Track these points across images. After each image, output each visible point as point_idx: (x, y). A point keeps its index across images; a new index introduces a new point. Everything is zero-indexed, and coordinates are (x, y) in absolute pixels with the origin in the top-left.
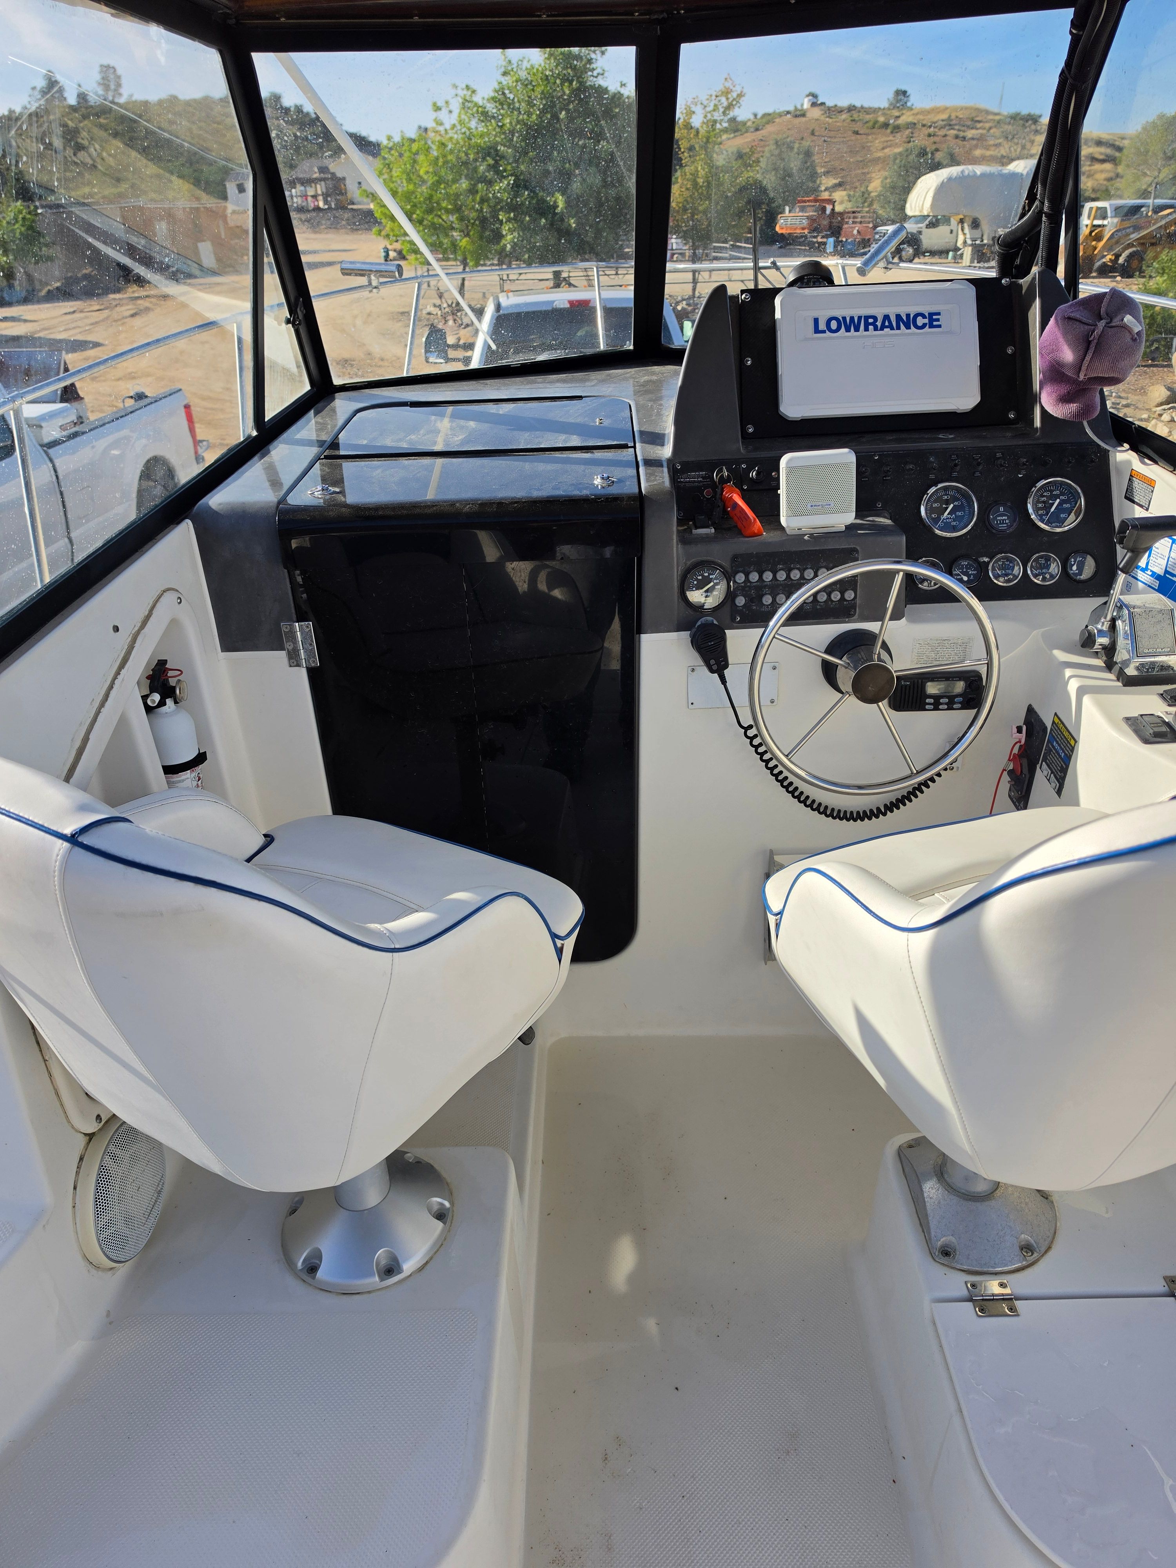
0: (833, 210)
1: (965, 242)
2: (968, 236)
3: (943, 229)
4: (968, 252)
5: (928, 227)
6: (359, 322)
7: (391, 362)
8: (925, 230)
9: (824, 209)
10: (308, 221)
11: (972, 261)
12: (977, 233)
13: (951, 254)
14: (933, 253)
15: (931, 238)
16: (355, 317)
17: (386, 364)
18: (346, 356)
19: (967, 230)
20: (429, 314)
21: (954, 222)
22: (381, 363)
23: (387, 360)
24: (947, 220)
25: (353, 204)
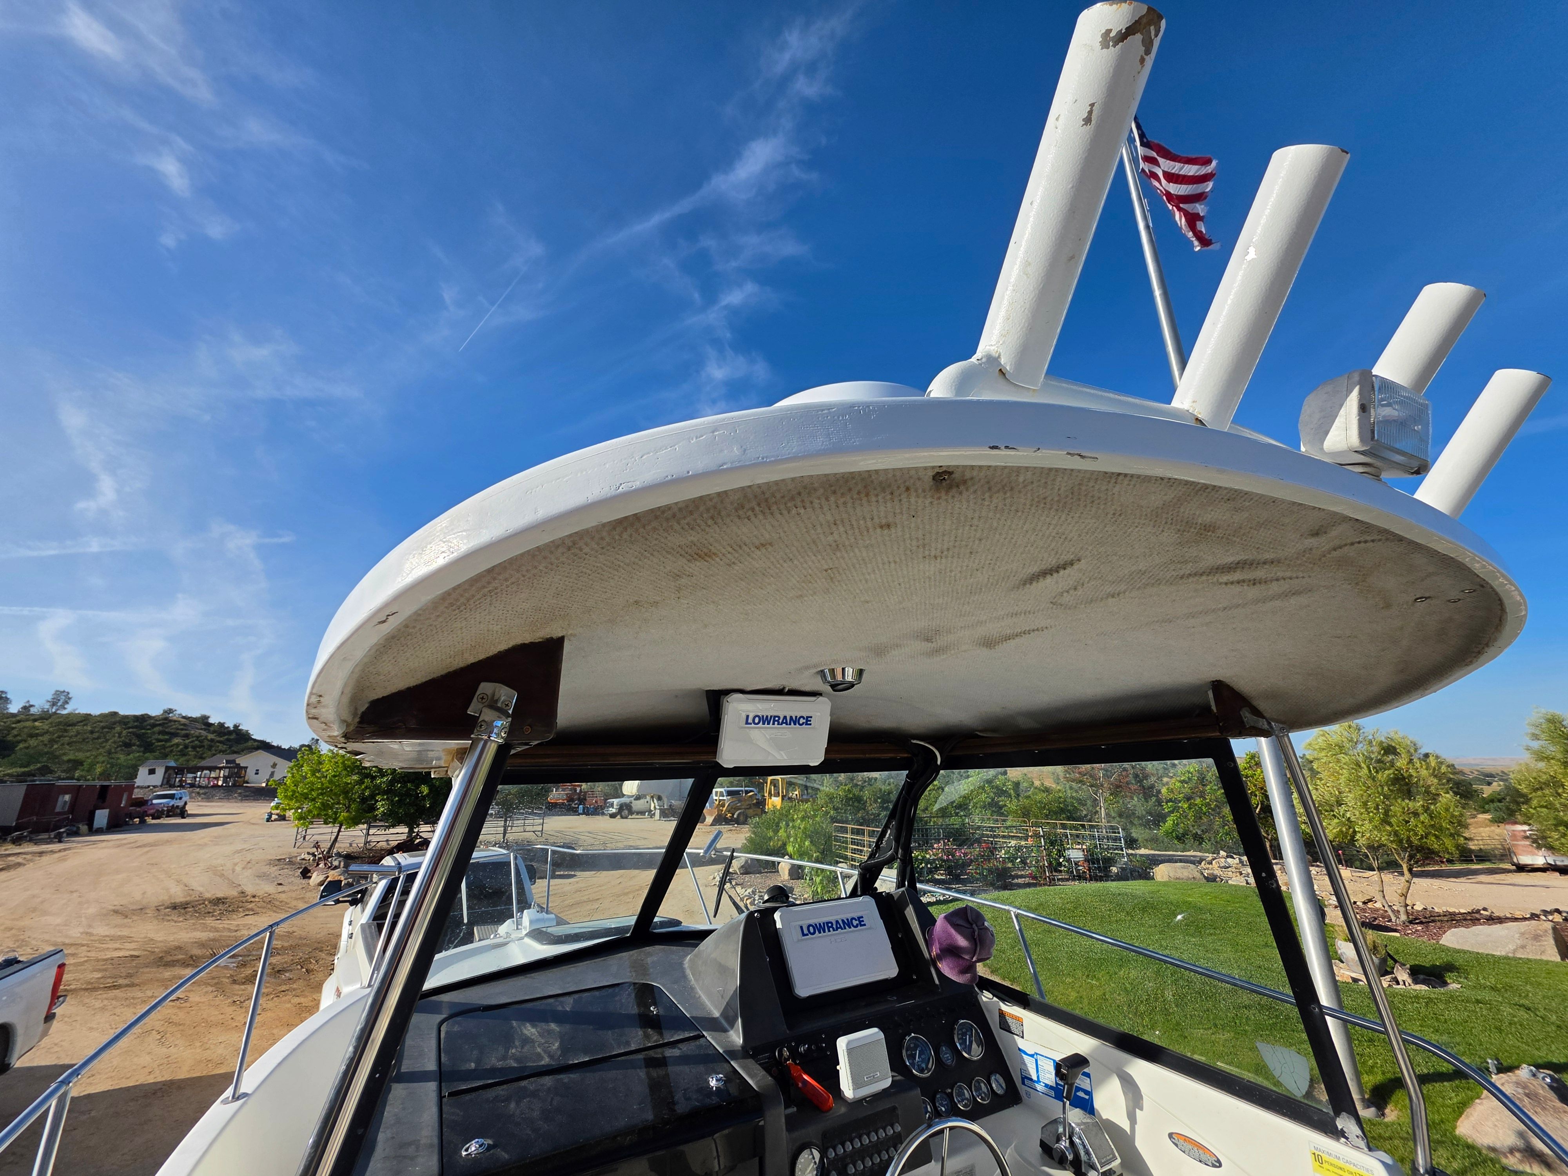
0: (581, 790)
1: (655, 807)
2: (656, 804)
3: (642, 801)
4: (658, 812)
5: (635, 800)
6: (238, 869)
7: (262, 898)
8: (633, 801)
9: (576, 790)
10: (205, 794)
11: (660, 817)
12: (661, 803)
13: (647, 814)
14: (638, 813)
15: (638, 805)
16: (236, 864)
17: (257, 899)
18: (220, 895)
19: (655, 801)
20: (303, 859)
21: (648, 798)
22: (253, 899)
23: (259, 896)
24: (644, 796)
25: (248, 783)
